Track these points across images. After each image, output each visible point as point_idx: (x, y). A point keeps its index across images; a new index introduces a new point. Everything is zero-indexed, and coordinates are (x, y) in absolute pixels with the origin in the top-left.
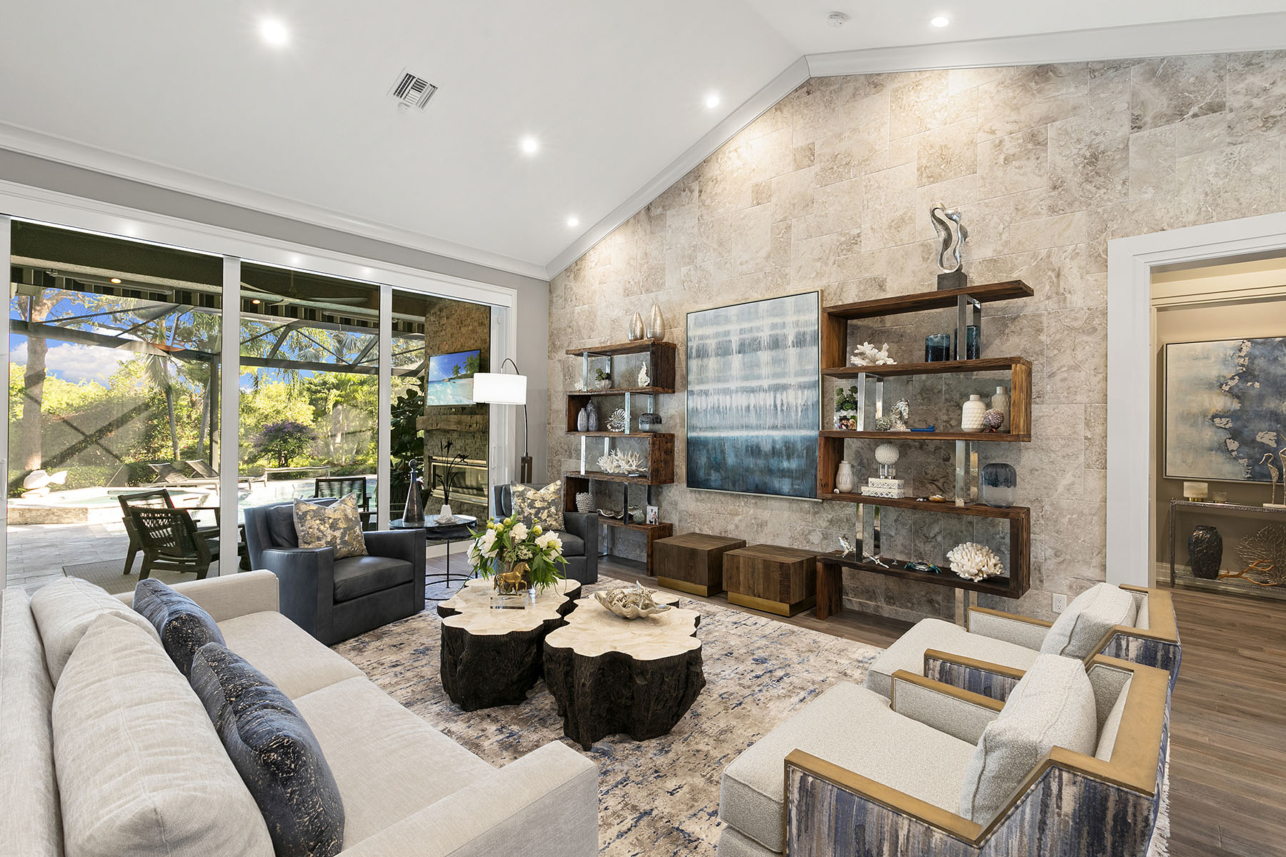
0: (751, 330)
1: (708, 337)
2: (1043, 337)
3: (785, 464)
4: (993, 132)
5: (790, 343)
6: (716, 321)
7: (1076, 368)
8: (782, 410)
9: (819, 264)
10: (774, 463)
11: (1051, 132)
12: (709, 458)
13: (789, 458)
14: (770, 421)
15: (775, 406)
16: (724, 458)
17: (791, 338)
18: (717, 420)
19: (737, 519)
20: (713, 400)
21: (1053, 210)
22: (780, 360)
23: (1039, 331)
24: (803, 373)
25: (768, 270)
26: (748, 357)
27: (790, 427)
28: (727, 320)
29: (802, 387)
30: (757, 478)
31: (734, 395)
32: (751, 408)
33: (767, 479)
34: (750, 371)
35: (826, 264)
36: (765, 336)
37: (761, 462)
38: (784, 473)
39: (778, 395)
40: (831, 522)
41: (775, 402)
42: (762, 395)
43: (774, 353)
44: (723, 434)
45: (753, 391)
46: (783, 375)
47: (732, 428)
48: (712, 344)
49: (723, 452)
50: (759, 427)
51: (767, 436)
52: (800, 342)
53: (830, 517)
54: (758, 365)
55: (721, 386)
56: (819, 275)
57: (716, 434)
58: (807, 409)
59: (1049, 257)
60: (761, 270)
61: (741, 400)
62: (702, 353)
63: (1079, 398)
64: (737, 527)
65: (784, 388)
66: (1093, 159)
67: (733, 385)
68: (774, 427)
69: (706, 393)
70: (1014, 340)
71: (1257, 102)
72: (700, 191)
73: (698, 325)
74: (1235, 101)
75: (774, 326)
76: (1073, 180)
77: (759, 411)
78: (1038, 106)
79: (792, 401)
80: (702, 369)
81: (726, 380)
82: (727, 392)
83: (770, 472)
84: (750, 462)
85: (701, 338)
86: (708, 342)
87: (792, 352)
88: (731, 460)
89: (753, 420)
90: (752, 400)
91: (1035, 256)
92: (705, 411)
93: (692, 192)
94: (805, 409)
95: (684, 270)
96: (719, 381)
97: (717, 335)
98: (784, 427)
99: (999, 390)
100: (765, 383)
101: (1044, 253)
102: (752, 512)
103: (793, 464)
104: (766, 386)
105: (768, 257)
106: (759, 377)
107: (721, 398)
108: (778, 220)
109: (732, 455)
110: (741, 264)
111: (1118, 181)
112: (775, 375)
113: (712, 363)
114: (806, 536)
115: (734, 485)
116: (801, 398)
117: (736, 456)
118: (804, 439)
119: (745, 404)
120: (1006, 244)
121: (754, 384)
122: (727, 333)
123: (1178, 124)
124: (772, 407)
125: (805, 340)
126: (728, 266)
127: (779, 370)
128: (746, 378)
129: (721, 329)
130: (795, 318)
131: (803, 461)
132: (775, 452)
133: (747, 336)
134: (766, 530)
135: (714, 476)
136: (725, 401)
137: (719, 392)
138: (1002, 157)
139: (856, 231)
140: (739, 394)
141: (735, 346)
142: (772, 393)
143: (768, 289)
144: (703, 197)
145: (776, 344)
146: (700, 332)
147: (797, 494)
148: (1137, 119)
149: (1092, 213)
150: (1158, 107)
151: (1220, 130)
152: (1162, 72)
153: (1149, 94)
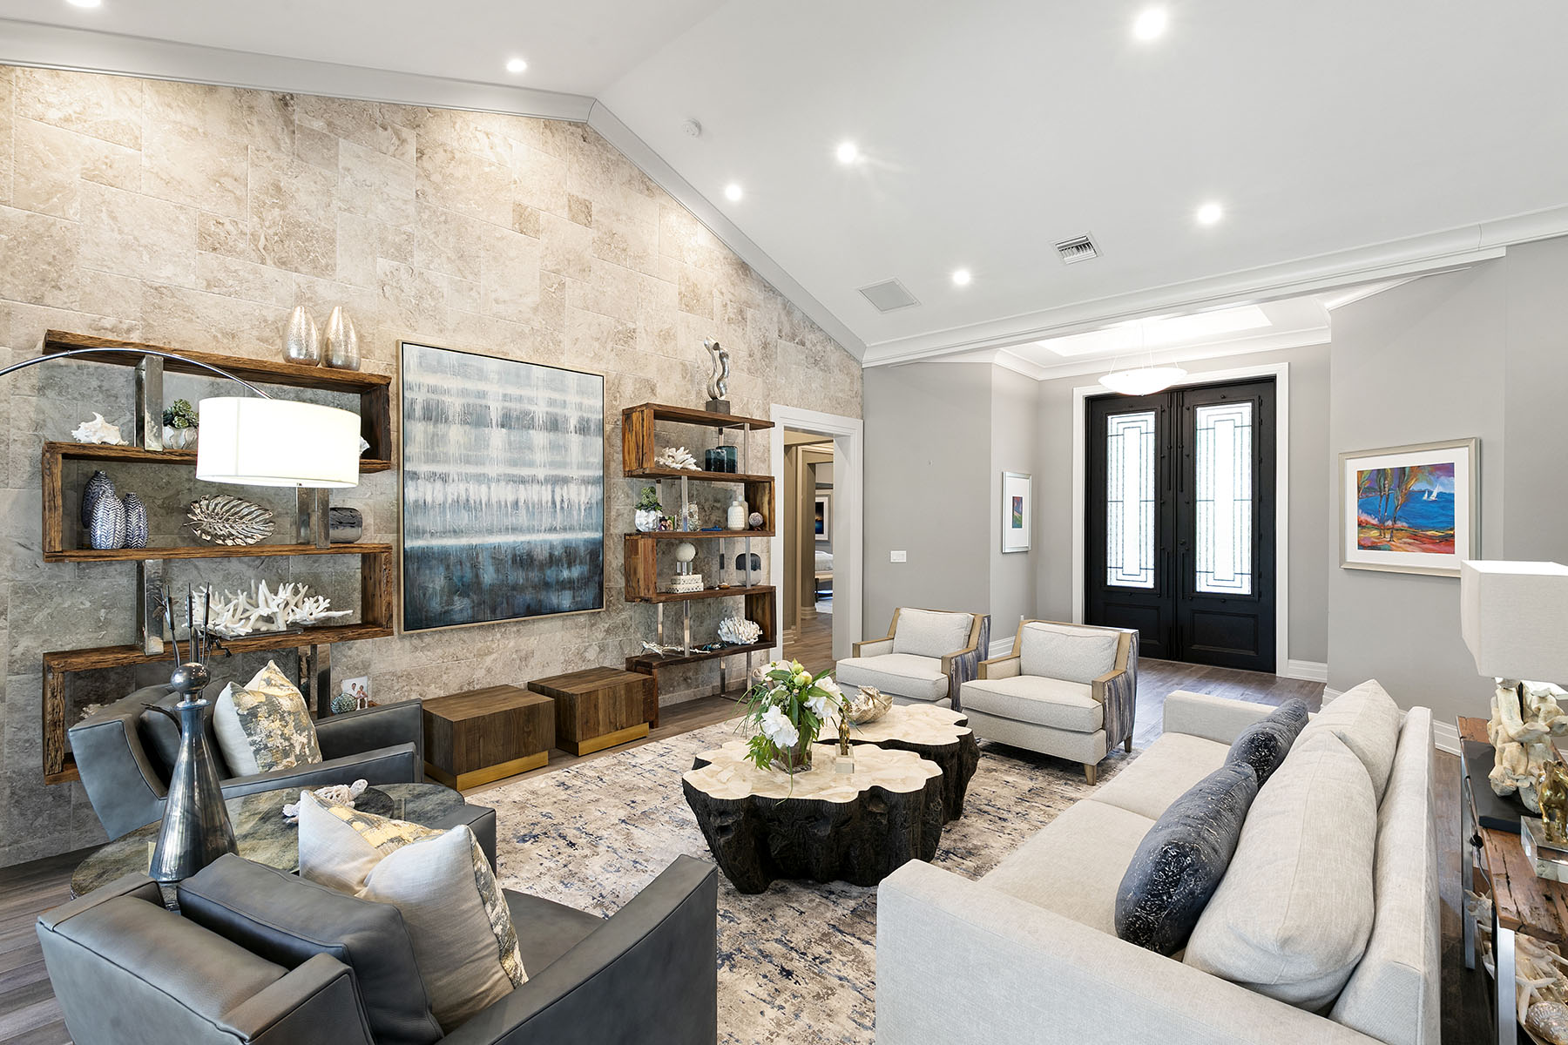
0: (520, 399)
1: (447, 392)
3: (565, 574)
4: (722, 293)
5: (572, 428)
6: (461, 372)
8: (562, 508)
9: (596, 344)
10: (551, 574)
11: (749, 313)
12: (449, 578)
13: (569, 567)
14: (547, 521)
15: (554, 503)
16: (477, 576)
17: (573, 422)
18: (464, 519)
19: (489, 660)
20: (455, 490)
22: (559, 446)
24: (587, 466)
25: (537, 326)
26: (515, 436)
27: (572, 529)
28: (482, 375)
29: (586, 482)
30: (528, 597)
31: (493, 485)
32: (521, 504)
33: (543, 596)
34: (518, 456)
35: (605, 348)
36: (540, 411)
37: (534, 575)
38: (564, 585)
39: (558, 489)
40: (608, 631)
41: (553, 497)
42: (536, 487)
43: (552, 436)
44: (475, 541)
45: (523, 481)
46: (564, 465)
47: (490, 532)
48: (454, 404)
49: (475, 567)
50: (531, 530)
51: (542, 539)
52: (583, 429)
53: (607, 626)
54: (531, 448)
55: (472, 469)
56: (597, 357)
57: (464, 541)
58: (590, 508)
60: (527, 322)
61: (505, 493)
62: (434, 414)
64: (489, 670)
65: (565, 481)
66: (765, 346)
67: (492, 471)
68: (552, 530)
69: (444, 479)
71: (813, 349)
72: (421, 153)
73: (423, 366)
75: (552, 402)
76: (758, 355)
77: (533, 509)
78: (743, 291)
79: (574, 497)
80: (434, 440)
81: (479, 462)
82: (481, 479)
83: (547, 585)
84: (518, 576)
85: (433, 390)
86: (447, 399)
87: (575, 440)
88: (489, 576)
89: (522, 519)
90: (523, 493)
92: (443, 506)
93: (403, 141)
94: (589, 508)
95: (384, 264)
96: (468, 462)
97: (464, 393)
98: (564, 529)
100: (541, 473)
102: (512, 644)
103: (576, 572)
104: (541, 477)
105: (536, 310)
106: (531, 464)
107: (472, 487)
108: (549, 268)
109: (491, 569)
110: (497, 301)
111: (773, 365)
112: (553, 464)
113: (456, 434)
114: (581, 655)
115: (493, 611)
116: (582, 496)
117: (497, 571)
118: (586, 541)
119: (511, 498)
121: (525, 472)
122: (482, 395)
123: (792, 344)
124: (550, 504)
125: (589, 428)
126: (473, 293)
127: (558, 458)
128: (514, 463)
129: (471, 385)
130: (578, 399)
131: (586, 568)
132: (552, 561)
133: (514, 406)
134: (532, 662)
135: (460, 604)
136: (479, 492)
137: (467, 478)
138: (727, 317)
139: (632, 326)
140: (503, 484)
141: (495, 415)
142: (549, 487)
143: (536, 350)
144: (426, 163)
145: (554, 425)
146: (431, 380)
147: (579, 607)
148: (780, 331)
149: (764, 382)
150: (787, 329)
151: (804, 357)
152: (788, 308)
153: (784, 318)
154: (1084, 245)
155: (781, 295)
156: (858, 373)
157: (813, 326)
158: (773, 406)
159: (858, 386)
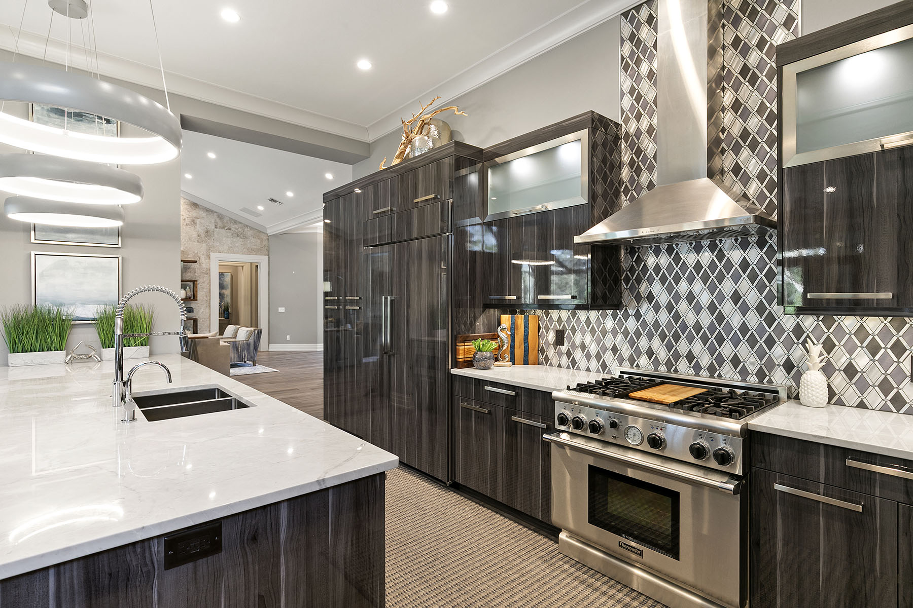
2: (196, 274)
7: (203, 282)
11: (198, 221)
21: (198, 241)
23: (195, 272)
59: (197, 253)
63: (205, 290)
66: (207, 232)
70: (189, 274)
71: (236, 231)
74: (233, 229)
76: (203, 236)
78: (194, 213)
91: (194, 252)
99: (188, 287)
101: (196, 252)
111: (212, 239)
120: (186, 247)
123: (223, 230)
138: (185, 224)
148: (216, 226)
149: (207, 245)
150: (220, 224)
151: (231, 234)
152: (221, 217)
153: (218, 220)
154: (272, 200)
155: (216, 212)
156: (265, 238)
157: (235, 222)
158: (211, 253)
159: (265, 243)
